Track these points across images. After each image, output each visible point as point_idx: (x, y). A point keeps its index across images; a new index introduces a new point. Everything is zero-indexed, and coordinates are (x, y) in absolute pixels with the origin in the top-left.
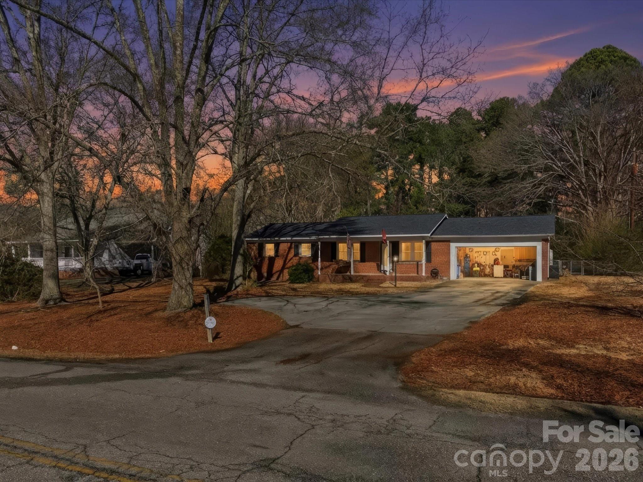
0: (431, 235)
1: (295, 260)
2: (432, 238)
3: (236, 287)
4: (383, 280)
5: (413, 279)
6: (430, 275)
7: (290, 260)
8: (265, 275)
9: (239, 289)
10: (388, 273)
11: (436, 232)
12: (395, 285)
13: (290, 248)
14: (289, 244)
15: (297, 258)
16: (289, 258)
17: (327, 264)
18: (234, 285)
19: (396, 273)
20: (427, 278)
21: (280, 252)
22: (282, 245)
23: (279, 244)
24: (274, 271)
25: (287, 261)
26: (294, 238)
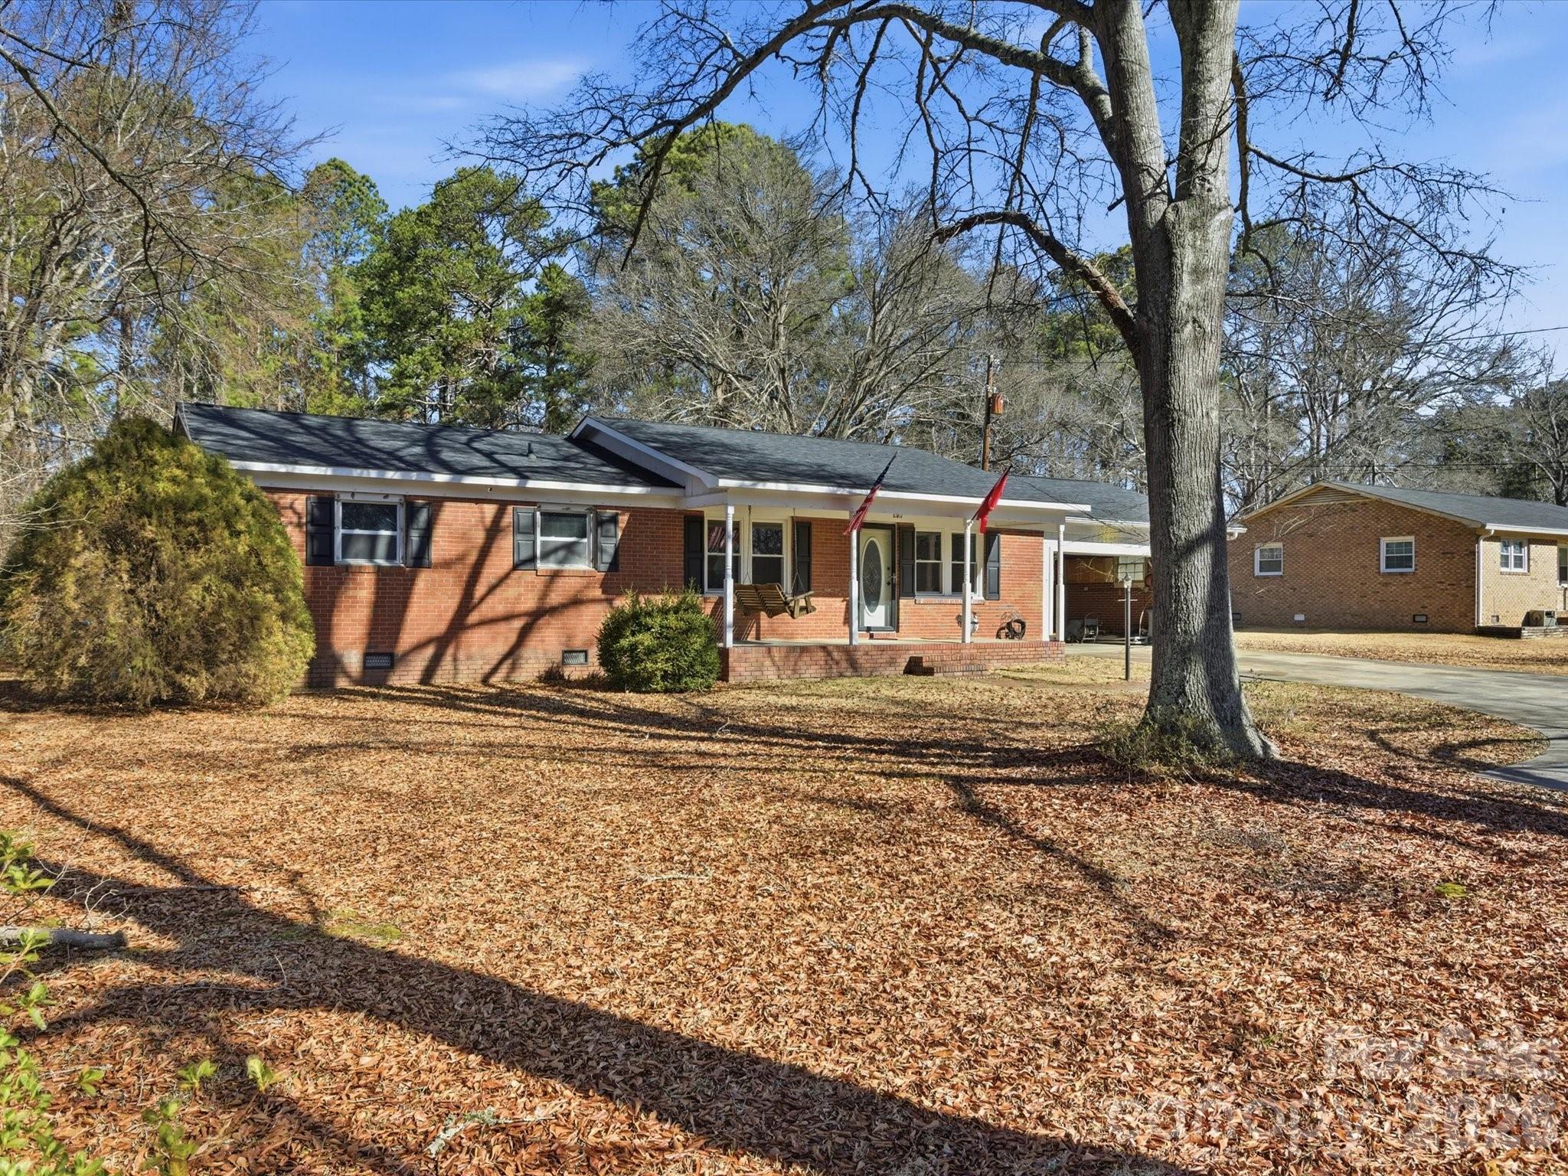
7: (491, 590)
8: (353, 659)
13: (493, 531)
14: (490, 510)
16: (489, 575)
21: (441, 547)
22: (451, 513)
23: (435, 504)
24: (408, 638)
25: (480, 590)
26: (531, 484)
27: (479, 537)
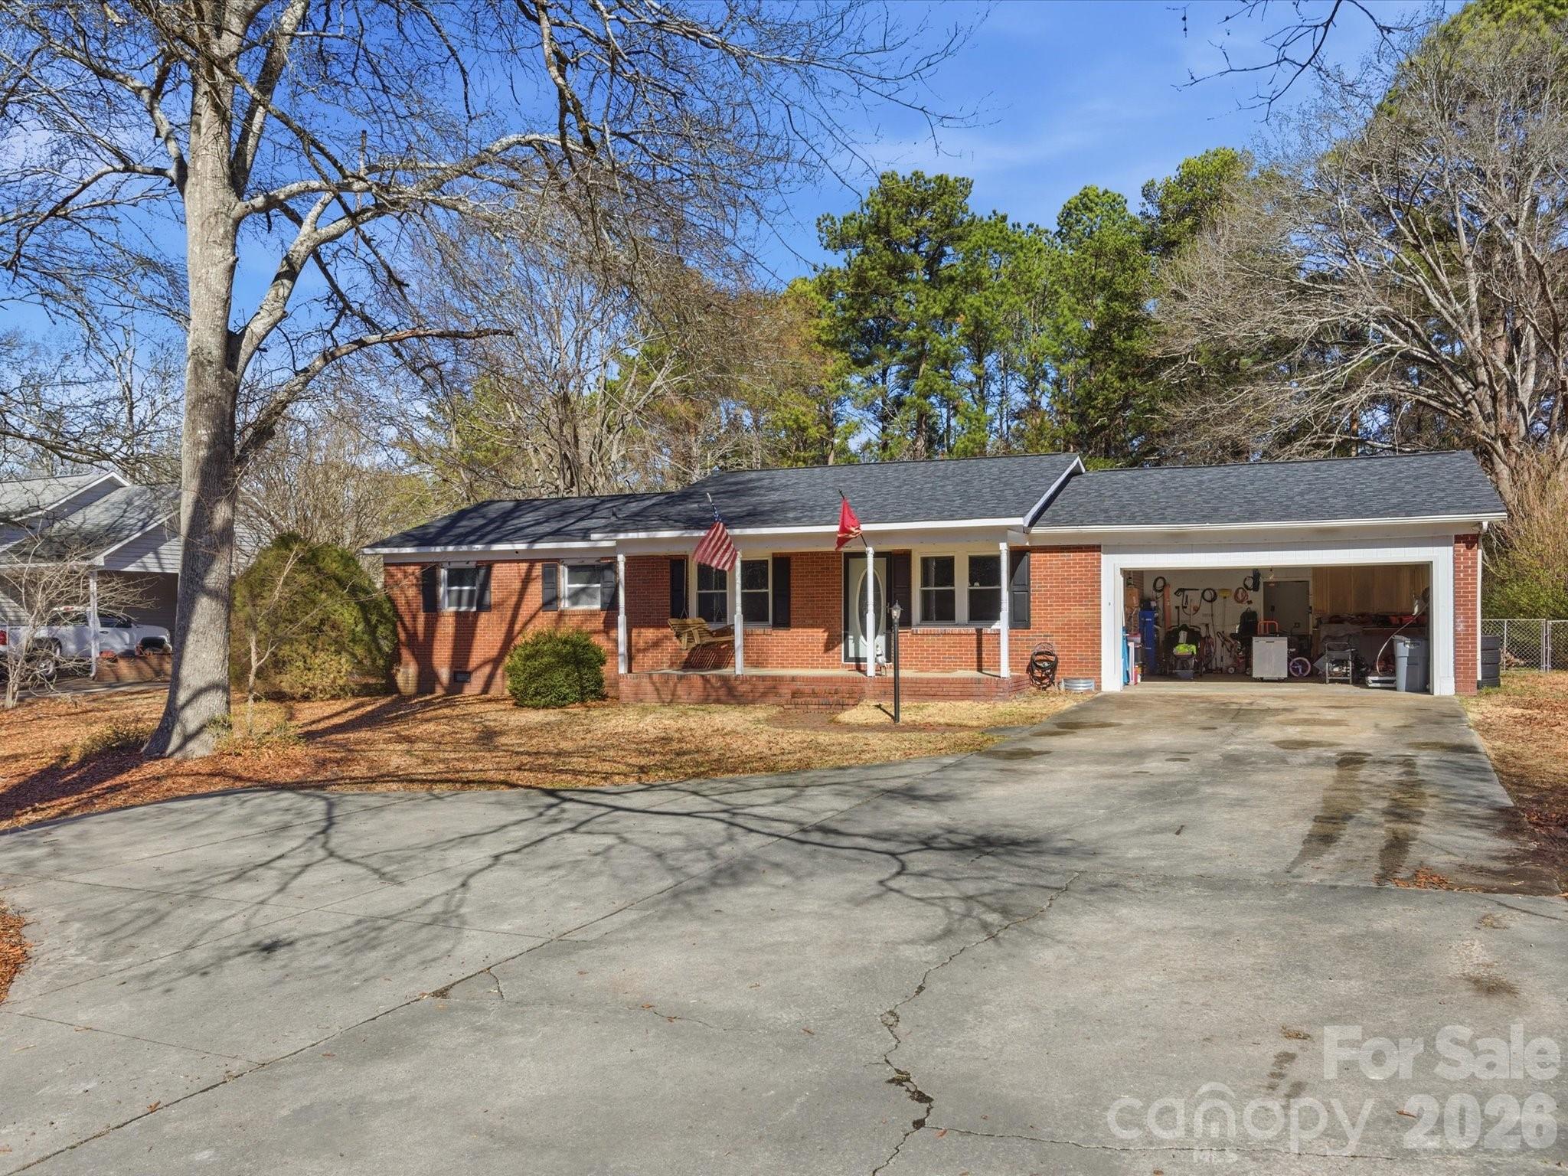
0: (1032, 524)
1: (544, 622)
2: (1031, 538)
3: (188, 738)
4: (851, 695)
5: (965, 691)
6: (1024, 674)
7: (526, 624)
8: (444, 673)
9: (198, 749)
10: (871, 671)
11: (1047, 514)
12: (896, 718)
13: (527, 581)
14: (524, 566)
15: (552, 615)
16: (524, 613)
17: (650, 634)
18: (178, 729)
19: (896, 668)
20: (1017, 686)
21: (494, 595)
22: (499, 571)
23: (489, 566)
24: (475, 659)
25: (517, 627)
26: (538, 546)
27: (517, 585)
